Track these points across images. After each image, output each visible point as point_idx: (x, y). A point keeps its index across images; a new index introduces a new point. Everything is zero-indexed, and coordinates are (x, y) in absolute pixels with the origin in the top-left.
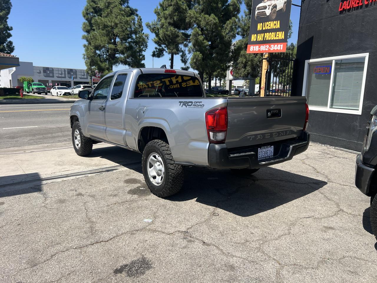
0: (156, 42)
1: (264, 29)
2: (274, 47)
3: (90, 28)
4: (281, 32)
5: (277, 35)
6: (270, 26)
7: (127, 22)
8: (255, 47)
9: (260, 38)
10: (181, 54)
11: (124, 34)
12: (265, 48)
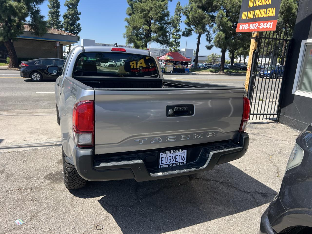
0: (186, 24)
1: (255, 5)
2: (263, 25)
3: (132, 12)
4: (272, 9)
5: (268, 12)
6: (261, 3)
7: (160, 6)
8: (244, 26)
9: (250, 15)
10: (207, 33)
11: (157, 16)
12: (254, 26)
